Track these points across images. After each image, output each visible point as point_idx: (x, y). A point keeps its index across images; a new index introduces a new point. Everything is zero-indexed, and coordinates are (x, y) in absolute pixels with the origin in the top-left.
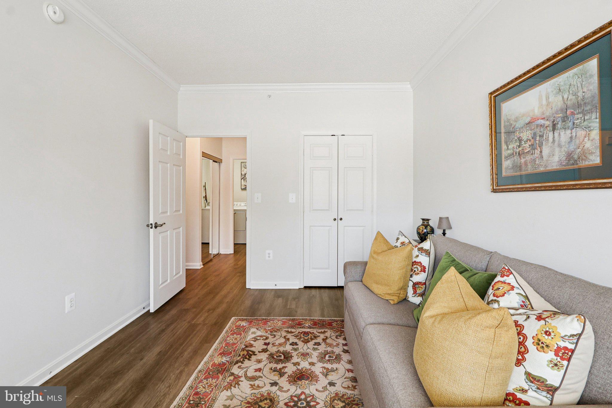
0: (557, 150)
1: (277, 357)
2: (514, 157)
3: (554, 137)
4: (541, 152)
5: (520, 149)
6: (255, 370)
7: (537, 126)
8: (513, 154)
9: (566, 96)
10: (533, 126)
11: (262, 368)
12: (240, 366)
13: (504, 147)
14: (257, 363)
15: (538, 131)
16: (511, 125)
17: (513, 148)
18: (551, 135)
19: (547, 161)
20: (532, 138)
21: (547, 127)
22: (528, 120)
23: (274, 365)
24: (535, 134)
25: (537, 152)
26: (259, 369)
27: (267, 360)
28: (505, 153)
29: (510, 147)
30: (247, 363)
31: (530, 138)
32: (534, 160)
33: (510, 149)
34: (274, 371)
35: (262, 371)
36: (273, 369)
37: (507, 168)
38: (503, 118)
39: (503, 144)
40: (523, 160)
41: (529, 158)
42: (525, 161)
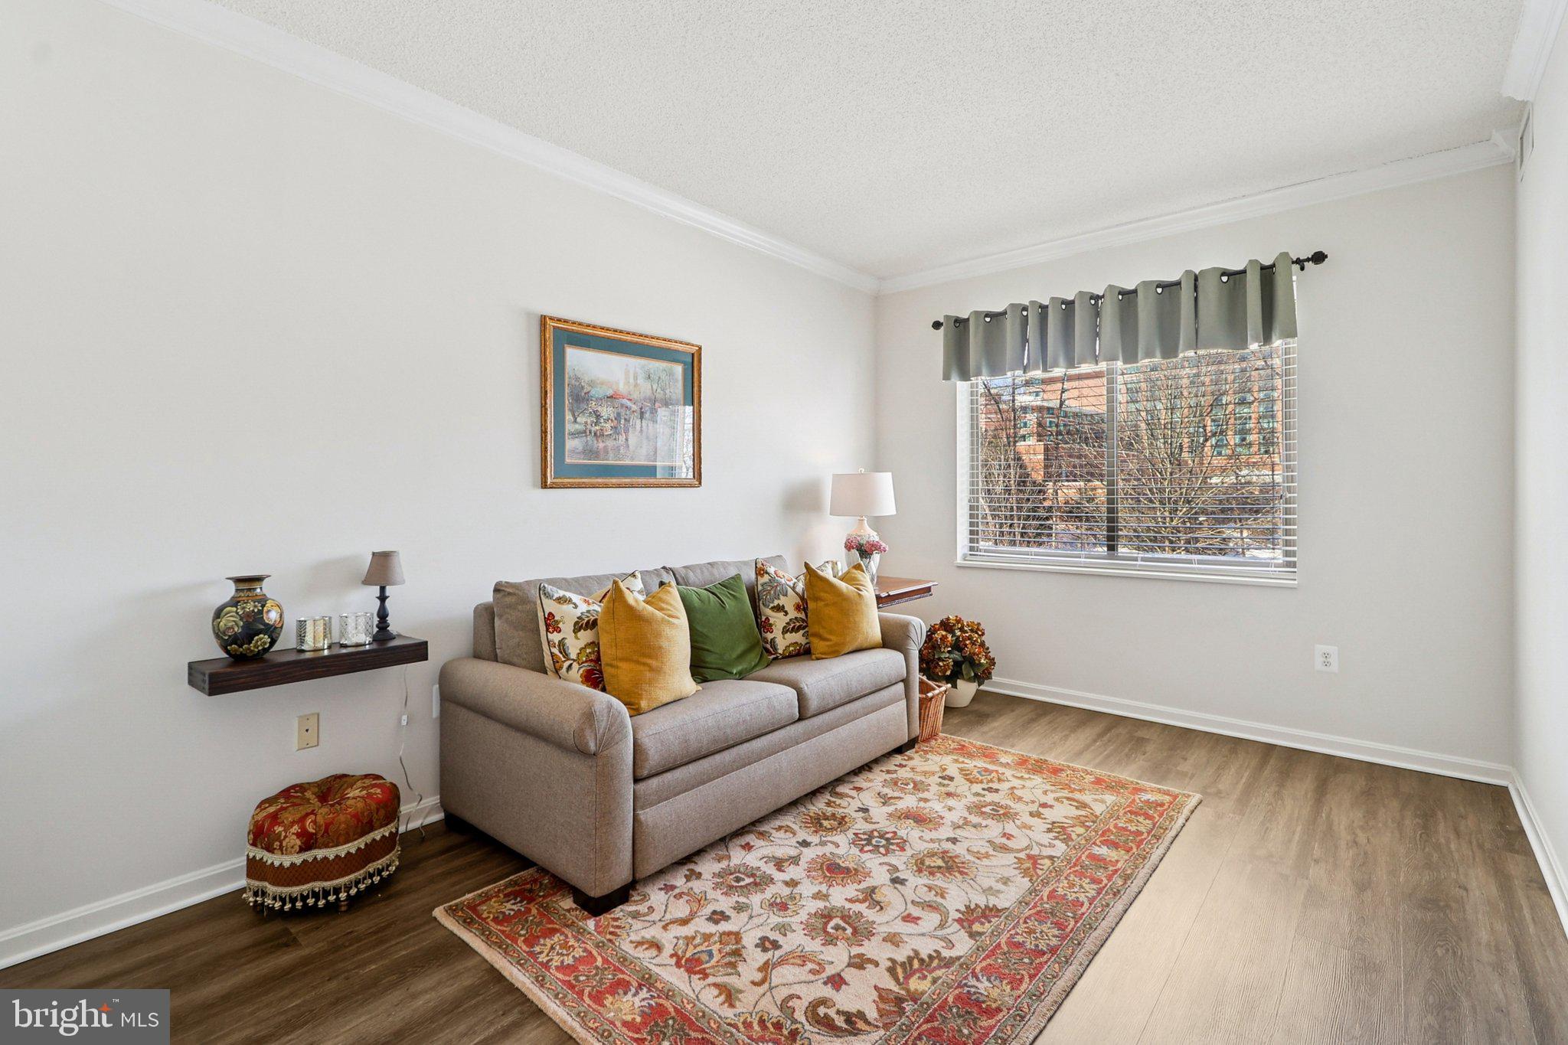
0: (645, 442)
1: (844, 929)
2: (586, 436)
3: (641, 427)
4: (627, 440)
5: (597, 428)
6: (919, 922)
7: (622, 405)
8: (585, 432)
9: (655, 387)
10: (617, 403)
11: (900, 918)
12: (947, 948)
13: (569, 417)
14: (903, 936)
15: (623, 411)
16: (583, 388)
17: (586, 423)
18: (638, 422)
19: (634, 452)
20: (616, 419)
21: (633, 412)
22: (610, 392)
23: (870, 914)
24: (619, 414)
25: (622, 438)
26: (907, 921)
27: (874, 931)
28: (569, 427)
29: (578, 419)
30: (926, 948)
31: (612, 416)
32: (618, 449)
33: (580, 424)
34: (878, 903)
35: (905, 914)
36: (878, 908)
37: (573, 451)
38: (568, 369)
39: (567, 411)
40: (601, 445)
41: (610, 443)
42: (605, 447)
